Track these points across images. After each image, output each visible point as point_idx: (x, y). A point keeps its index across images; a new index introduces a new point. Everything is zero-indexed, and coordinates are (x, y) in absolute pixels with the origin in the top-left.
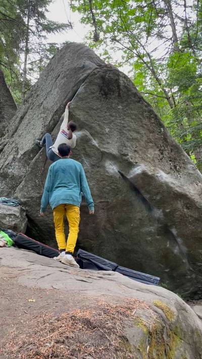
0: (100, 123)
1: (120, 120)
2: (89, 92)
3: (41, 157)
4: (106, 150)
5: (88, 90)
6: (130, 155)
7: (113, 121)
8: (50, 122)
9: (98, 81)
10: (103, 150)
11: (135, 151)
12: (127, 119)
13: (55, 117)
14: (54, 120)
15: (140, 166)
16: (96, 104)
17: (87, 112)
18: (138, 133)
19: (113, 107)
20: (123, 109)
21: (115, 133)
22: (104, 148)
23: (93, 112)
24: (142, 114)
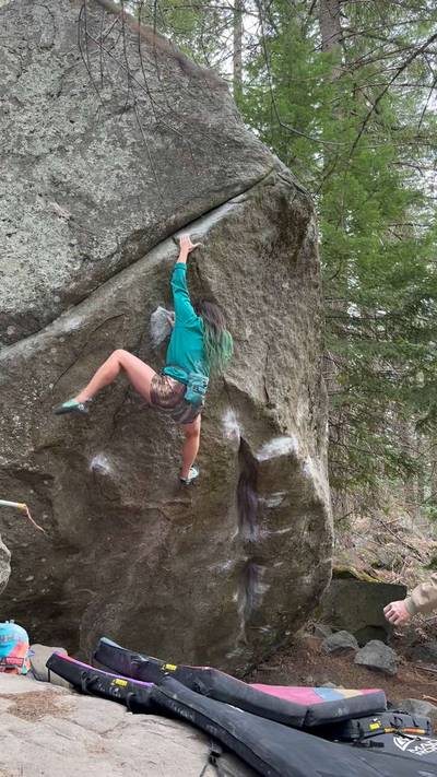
0: (241, 309)
1: (277, 316)
2: (249, 225)
3: (54, 351)
4: (236, 383)
5: (248, 219)
6: (278, 407)
7: (263, 314)
8: (112, 255)
9: (272, 204)
10: (232, 381)
11: (287, 399)
12: (287, 318)
13: (130, 246)
14: (125, 252)
15: (290, 436)
16: (251, 261)
17: (228, 275)
18: (296, 356)
19: (276, 280)
20: (289, 292)
21: (261, 345)
22: (234, 377)
23: (238, 277)
24: (312, 316)
